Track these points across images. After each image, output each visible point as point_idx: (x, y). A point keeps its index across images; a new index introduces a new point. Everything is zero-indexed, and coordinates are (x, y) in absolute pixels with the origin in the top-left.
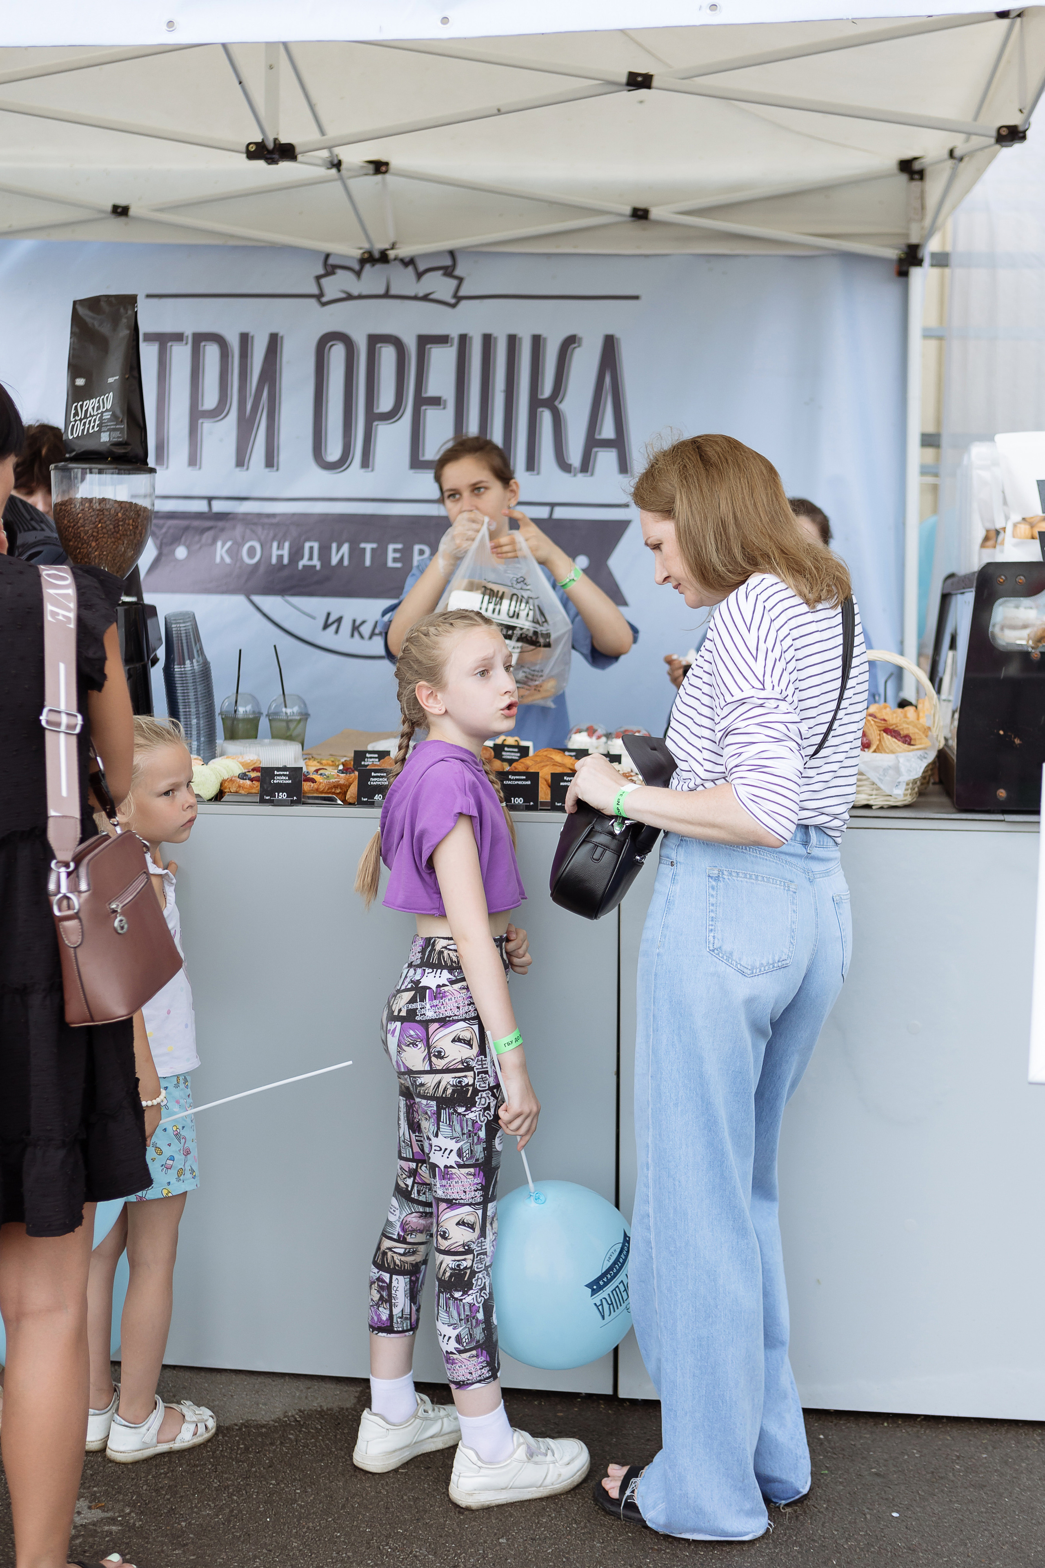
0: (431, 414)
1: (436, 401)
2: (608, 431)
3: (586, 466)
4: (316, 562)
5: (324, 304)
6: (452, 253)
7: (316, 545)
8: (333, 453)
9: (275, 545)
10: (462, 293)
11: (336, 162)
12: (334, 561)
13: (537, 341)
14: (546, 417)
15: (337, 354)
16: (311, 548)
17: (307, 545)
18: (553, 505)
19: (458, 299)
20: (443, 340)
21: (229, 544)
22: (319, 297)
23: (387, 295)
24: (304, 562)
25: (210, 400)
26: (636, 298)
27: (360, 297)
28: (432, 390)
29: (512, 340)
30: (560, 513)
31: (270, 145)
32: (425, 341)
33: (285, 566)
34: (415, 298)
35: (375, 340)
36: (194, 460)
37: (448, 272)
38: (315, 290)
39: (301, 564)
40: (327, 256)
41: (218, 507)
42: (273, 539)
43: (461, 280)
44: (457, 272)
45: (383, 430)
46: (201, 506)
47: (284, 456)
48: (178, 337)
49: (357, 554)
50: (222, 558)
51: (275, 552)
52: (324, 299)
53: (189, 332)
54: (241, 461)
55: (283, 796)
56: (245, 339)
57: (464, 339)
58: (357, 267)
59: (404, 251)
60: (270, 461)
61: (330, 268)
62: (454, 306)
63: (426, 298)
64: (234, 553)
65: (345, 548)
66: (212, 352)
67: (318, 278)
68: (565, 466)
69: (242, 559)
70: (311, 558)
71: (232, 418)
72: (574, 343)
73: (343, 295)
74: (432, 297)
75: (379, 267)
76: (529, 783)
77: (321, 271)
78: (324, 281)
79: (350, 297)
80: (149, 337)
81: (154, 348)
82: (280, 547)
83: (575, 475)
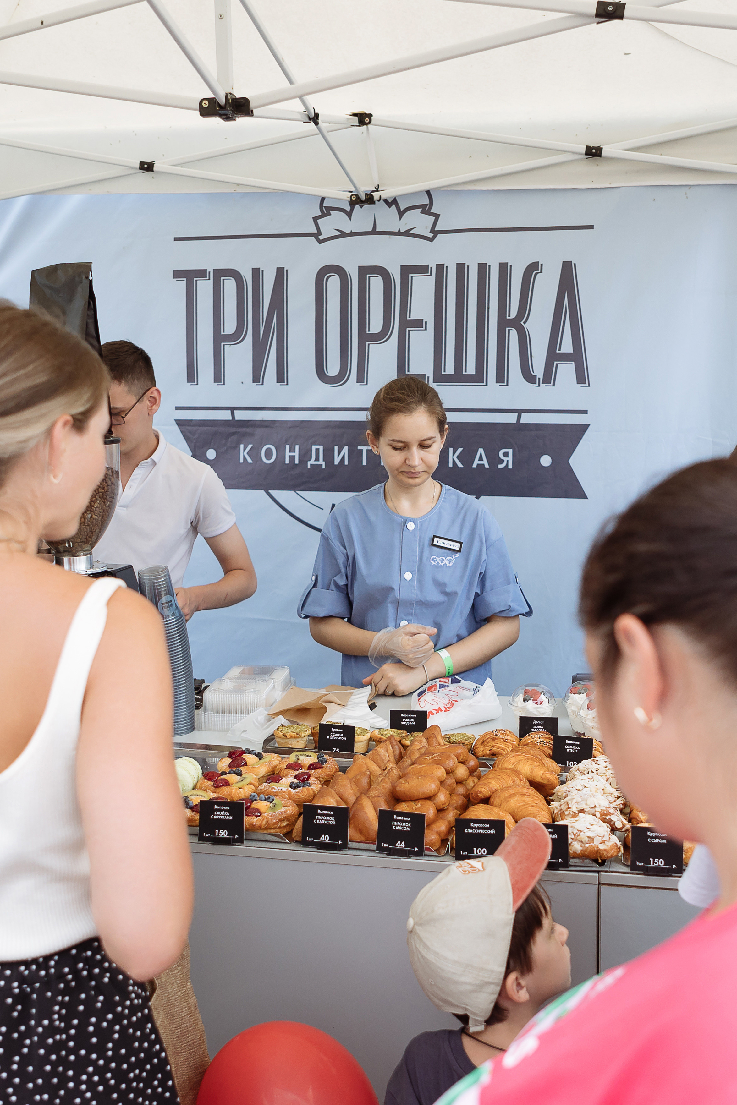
0: (415, 335)
1: (419, 324)
2: (567, 346)
3: (549, 377)
4: (321, 462)
5: (320, 242)
6: (428, 192)
7: (321, 448)
8: (333, 369)
9: (287, 448)
10: (438, 228)
11: (312, 115)
12: (337, 461)
13: (504, 268)
14: (513, 335)
15: (334, 283)
16: (317, 450)
17: (314, 448)
18: (520, 412)
19: (435, 233)
20: (423, 269)
21: (250, 446)
22: (316, 236)
23: (374, 232)
24: (312, 462)
25: (230, 327)
26: (591, 227)
27: (352, 234)
28: (414, 315)
29: (483, 268)
30: (526, 419)
31: (222, 101)
32: (407, 271)
33: (297, 464)
34: (399, 233)
35: (364, 271)
36: (218, 377)
37: (426, 210)
38: (313, 230)
39: (309, 463)
40: (323, 199)
41: (240, 415)
42: (286, 443)
43: (437, 216)
44: (434, 210)
45: (374, 349)
46: (226, 415)
47: (292, 372)
48: (202, 273)
49: (355, 455)
50: (244, 458)
51: (288, 454)
52: (321, 237)
53: (210, 270)
54: (257, 377)
55: (224, 834)
56: (256, 273)
57: (441, 268)
58: (348, 209)
59: (387, 193)
60: (281, 377)
61: (325, 211)
62: (431, 240)
63: (407, 233)
64: (254, 453)
65: (346, 450)
66: (230, 285)
67: (315, 219)
68: (529, 377)
69: (260, 458)
70: (317, 459)
71: (248, 341)
72: (537, 268)
73: (337, 233)
74: (413, 232)
75: (366, 206)
76: (493, 832)
77: (318, 213)
78: (319, 221)
79: (343, 235)
80: (178, 274)
81: (182, 284)
82: (292, 450)
83: (539, 386)
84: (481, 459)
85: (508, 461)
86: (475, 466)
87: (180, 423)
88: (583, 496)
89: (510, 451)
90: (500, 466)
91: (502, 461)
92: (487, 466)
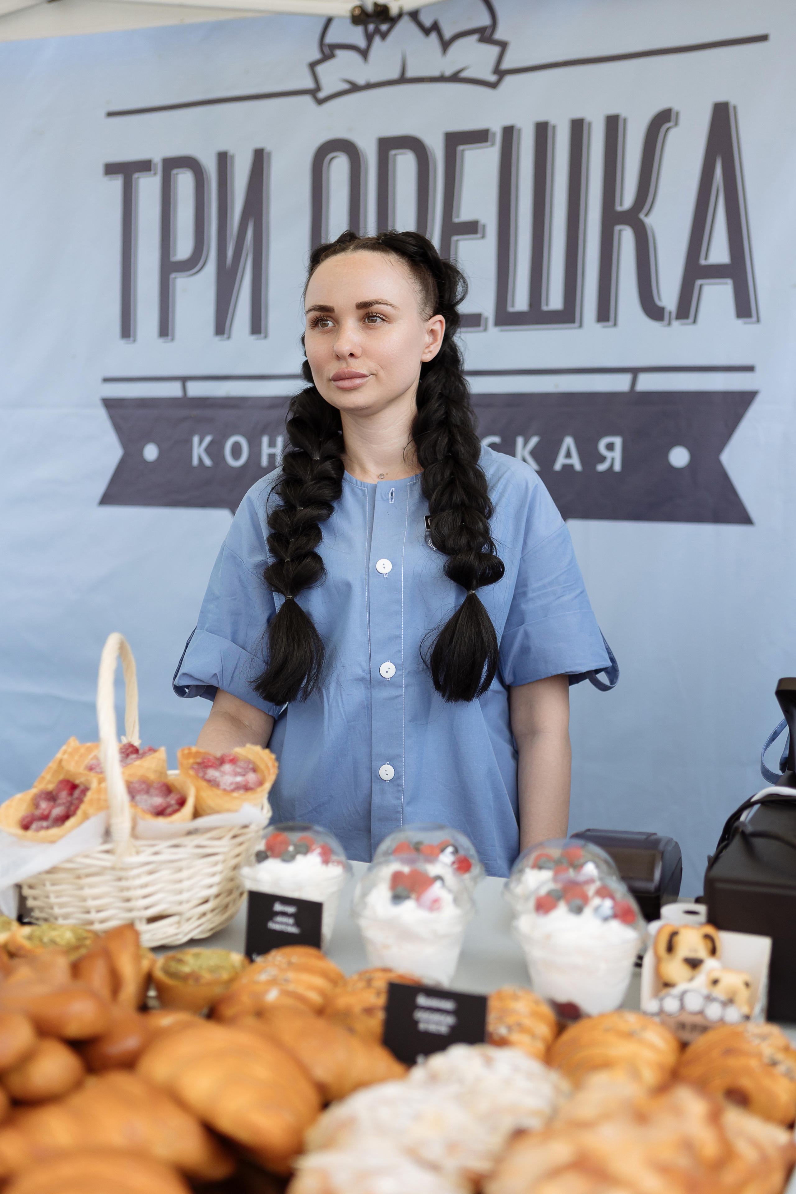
0: (465, 248)
1: (472, 228)
2: (718, 253)
3: (686, 308)
5: (320, 102)
6: (490, 7)
9: (265, 440)
10: (506, 65)
13: (613, 125)
14: (627, 237)
15: (339, 168)
18: (635, 372)
19: (501, 73)
20: (480, 137)
21: (208, 439)
22: (313, 92)
23: (403, 80)
25: (184, 247)
26: (763, 39)
27: (369, 86)
28: (465, 212)
29: (578, 127)
30: (647, 383)
32: (456, 141)
34: (441, 79)
35: (387, 146)
36: (165, 329)
37: (486, 35)
38: (309, 84)
40: (324, 32)
41: (195, 390)
42: (264, 432)
43: (503, 45)
44: (500, 35)
46: (173, 390)
47: (274, 316)
48: (145, 166)
51: (266, 451)
52: (321, 95)
53: (157, 159)
54: (221, 327)
56: (223, 159)
57: (509, 133)
60: (257, 326)
61: (328, 51)
62: (493, 86)
63: (455, 78)
64: (215, 450)
66: (185, 183)
67: (313, 66)
68: (653, 310)
69: (224, 459)
71: (210, 269)
72: (669, 120)
73: (346, 86)
74: (464, 75)
77: (316, 55)
78: (320, 69)
79: (355, 88)
80: (111, 169)
81: (117, 183)
82: (272, 444)
83: (669, 324)
84: (568, 455)
85: (613, 460)
86: (558, 467)
87: (110, 404)
88: (745, 519)
89: (618, 441)
90: (602, 467)
91: (603, 459)
92: (578, 467)
